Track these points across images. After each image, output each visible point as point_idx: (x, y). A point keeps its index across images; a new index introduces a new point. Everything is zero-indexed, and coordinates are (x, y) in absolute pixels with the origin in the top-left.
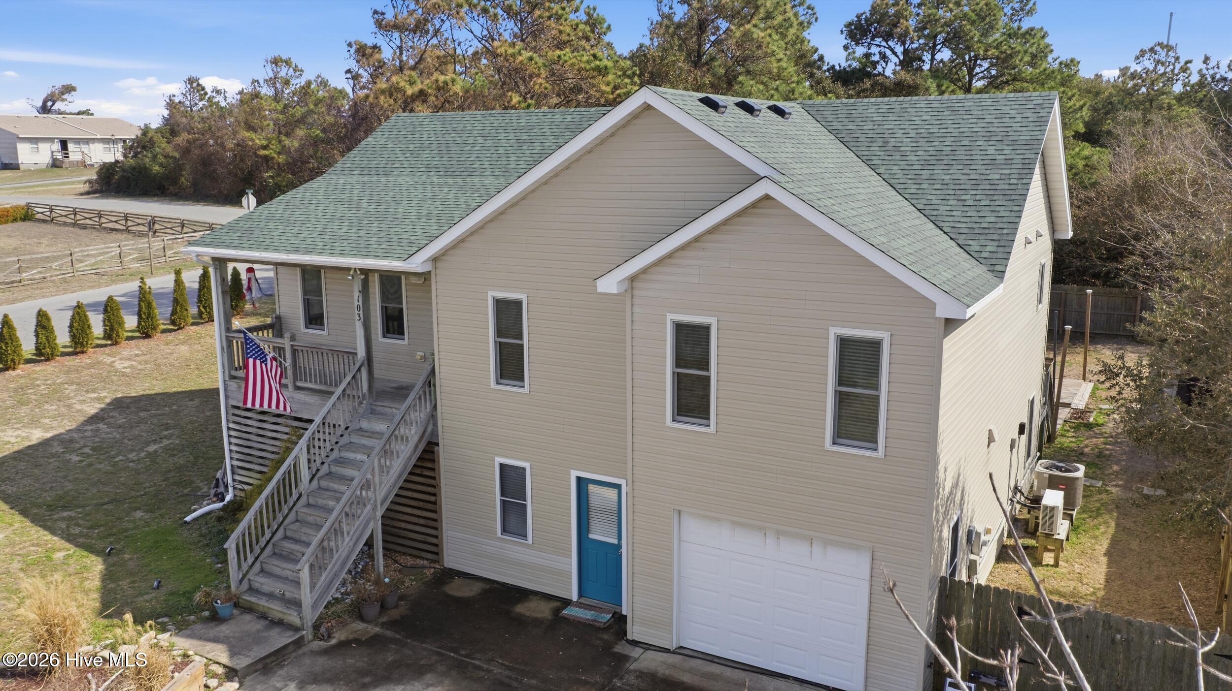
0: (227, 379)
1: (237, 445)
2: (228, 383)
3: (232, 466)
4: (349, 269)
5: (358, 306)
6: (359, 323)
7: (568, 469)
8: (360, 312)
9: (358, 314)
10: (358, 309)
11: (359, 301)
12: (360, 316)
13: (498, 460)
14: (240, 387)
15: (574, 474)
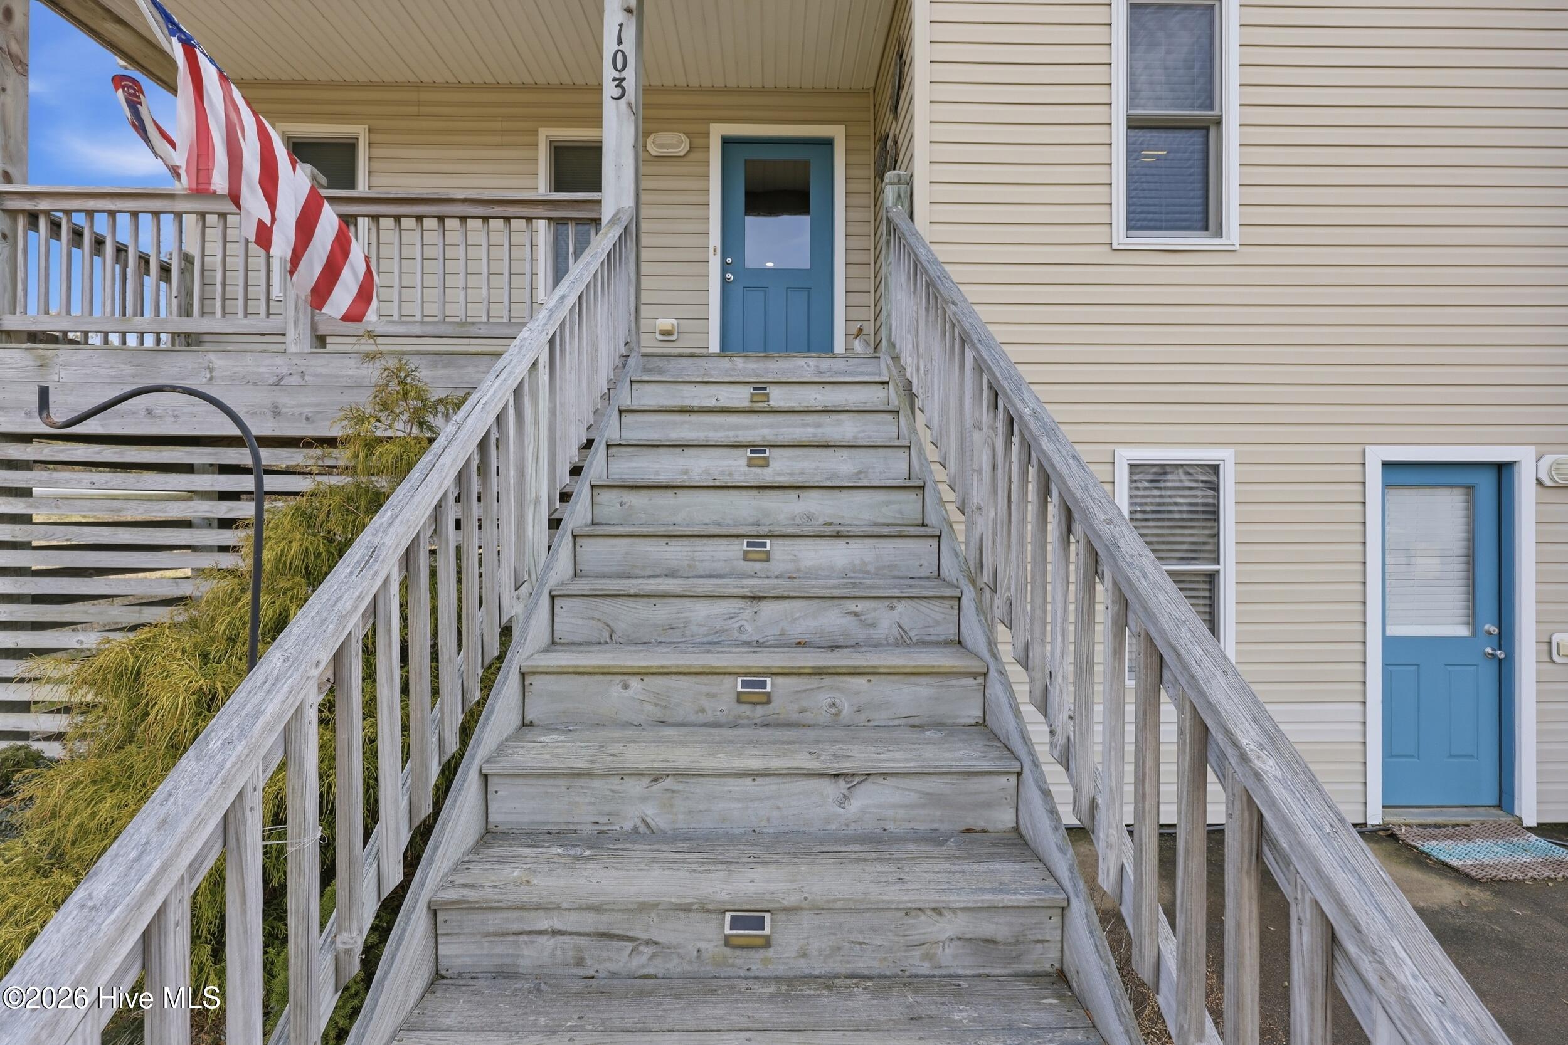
5: (619, 55)
6: (617, 107)
7: (1359, 448)
8: (623, 75)
9: (614, 80)
10: (619, 66)
11: (620, 42)
12: (624, 84)
13: (1127, 455)
14: (43, 364)
15: (1376, 457)
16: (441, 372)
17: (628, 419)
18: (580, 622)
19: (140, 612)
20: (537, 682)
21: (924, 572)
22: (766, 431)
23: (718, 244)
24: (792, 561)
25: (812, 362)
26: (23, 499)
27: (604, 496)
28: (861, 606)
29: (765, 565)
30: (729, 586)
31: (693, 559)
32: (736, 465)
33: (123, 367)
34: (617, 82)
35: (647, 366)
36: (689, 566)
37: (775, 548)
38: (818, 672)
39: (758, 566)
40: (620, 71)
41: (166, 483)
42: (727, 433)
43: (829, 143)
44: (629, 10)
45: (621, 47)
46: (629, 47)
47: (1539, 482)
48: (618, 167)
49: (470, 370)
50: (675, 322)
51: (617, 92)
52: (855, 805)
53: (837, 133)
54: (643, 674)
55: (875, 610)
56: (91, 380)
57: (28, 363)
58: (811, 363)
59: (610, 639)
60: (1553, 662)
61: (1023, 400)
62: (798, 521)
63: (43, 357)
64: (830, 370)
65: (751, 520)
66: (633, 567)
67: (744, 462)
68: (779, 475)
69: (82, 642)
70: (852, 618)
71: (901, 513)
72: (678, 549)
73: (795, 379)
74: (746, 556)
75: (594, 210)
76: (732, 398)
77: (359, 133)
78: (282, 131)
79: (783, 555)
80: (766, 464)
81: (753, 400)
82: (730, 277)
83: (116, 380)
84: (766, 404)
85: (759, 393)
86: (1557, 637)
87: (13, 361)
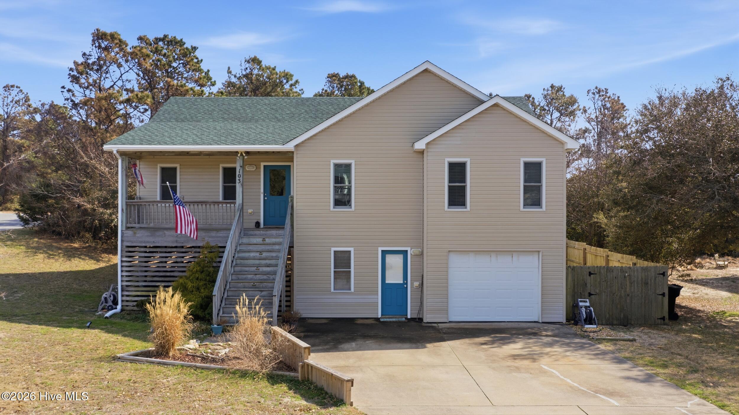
0: (124, 229)
1: (127, 271)
3: (122, 286)
4: (237, 152)
5: (239, 175)
7: (377, 248)
8: (240, 179)
9: (238, 179)
10: (239, 177)
11: (239, 172)
13: (334, 249)
14: (135, 233)
15: (380, 249)
16: (207, 234)
17: (241, 246)
18: (235, 277)
20: (231, 283)
22: (263, 247)
23: (263, 192)
25: (275, 232)
27: (237, 261)
28: (268, 276)
30: (253, 273)
32: (257, 254)
33: (149, 234)
35: (245, 233)
36: (249, 270)
38: (261, 282)
42: (257, 247)
43: (290, 166)
44: (241, 167)
46: (241, 173)
47: (411, 254)
48: (239, 196)
50: (252, 210)
51: (239, 182)
52: (262, 294)
53: (291, 164)
54: (242, 282)
55: (270, 276)
56: (143, 236)
57: (132, 233)
59: (239, 279)
60: (414, 287)
65: (258, 263)
67: (259, 254)
68: (264, 255)
72: (247, 268)
73: (271, 236)
74: (256, 269)
75: (235, 203)
76: (259, 240)
77: (177, 166)
78: (159, 166)
79: (261, 269)
80: (262, 254)
81: (263, 241)
82: (266, 198)
83: (148, 236)
84: (265, 242)
85: (264, 240)
86: (415, 283)
87: (130, 233)
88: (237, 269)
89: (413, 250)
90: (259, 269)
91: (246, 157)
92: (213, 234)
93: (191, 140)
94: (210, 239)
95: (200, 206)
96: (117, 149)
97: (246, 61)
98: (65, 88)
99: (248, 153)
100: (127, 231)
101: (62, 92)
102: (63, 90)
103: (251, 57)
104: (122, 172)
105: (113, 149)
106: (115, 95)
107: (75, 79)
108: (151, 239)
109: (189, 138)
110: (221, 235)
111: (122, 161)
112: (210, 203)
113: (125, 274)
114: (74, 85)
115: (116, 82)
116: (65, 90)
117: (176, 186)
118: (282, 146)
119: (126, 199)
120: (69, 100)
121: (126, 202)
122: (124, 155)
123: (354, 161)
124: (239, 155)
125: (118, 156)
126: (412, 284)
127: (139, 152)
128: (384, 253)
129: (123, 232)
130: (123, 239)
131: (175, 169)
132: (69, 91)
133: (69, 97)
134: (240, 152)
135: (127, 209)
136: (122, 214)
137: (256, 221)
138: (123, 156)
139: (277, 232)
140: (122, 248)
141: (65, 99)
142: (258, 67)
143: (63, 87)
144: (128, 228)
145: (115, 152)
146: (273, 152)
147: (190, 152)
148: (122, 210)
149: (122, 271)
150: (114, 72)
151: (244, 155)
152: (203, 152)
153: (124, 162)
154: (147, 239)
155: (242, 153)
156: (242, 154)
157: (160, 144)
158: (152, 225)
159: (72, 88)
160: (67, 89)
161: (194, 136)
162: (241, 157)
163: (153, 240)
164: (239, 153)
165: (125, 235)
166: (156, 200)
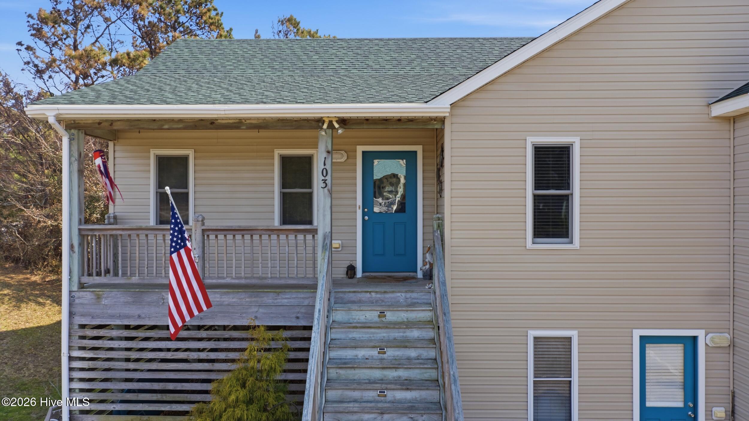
0: (75, 288)
1: (82, 380)
2: (77, 295)
3: (71, 412)
4: (320, 121)
5: (325, 170)
6: (324, 191)
7: (630, 330)
8: (326, 178)
9: (323, 180)
10: (325, 174)
11: (325, 165)
12: (327, 182)
13: (533, 333)
14: (99, 297)
15: (637, 334)
18: (331, 420)
19: (137, 396)
21: (435, 401)
22: (385, 335)
23: (361, 204)
24: (393, 397)
26: (92, 351)
27: (331, 370)
28: (413, 416)
29: (384, 398)
31: (362, 396)
32: (374, 354)
33: (129, 298)
34: (323, 181)
35: (337, 296)
36: (361, 398)
37: (388, 393)
39: (382, 398)
40: (325, 177)
41: (148, 345)
42: (370, 335)
43: (415, 152)
44: (329, 152)
45: (325, 167)
46: (329, 166)
47: (706, 344)
48: (324, 215)
49: (265, 299)
50: (340, 242)
51: (324, 185)
53: (419, 149)
55: (417, 417)
56: (117, 304)
57: (92, 297)
58: (403, 295)
60: (713, 419)
61: (452, 368)
62: (396, 379)
63: (98, 295)
64: (411, 297)
65: (380, 378)
66: (343, 399)
67: (377, 352)
68: (389, 357)
69: (115, 408)
70: (410, 419)
71: (430, 376)
72: (357, 393)
73: (395, 306)
74: (379, 396)
75: (314, 232)
76: (372, 315)
77: (190, 153)
78: (154, 153)
79: (390, 395)
80: (385, 353)
81: (379, 316)
82: (366, 218)
83: (126, 303)
84: (384, 319)
85: (382, 314)
86: (714, 409)
87: (87, 296)
88: (332, 394)
89: (710, 335)
90: (385, 396)
91: (340, 131)
92: (268, 299)
93: (219, 96)
94: (261, 310)
95: (239, 237)
96: (57, 112)
97: (279, 21)
98: (22, 45)
99: (343, 122)
100: (82, 294)
101: (18, 50)
102: (19, 47)
103: (285, 17)
104: (70, 164)
105: (48, 113)
106: (94, 52)
107: (38, 33)
108: (134, 310)
109: (213, 93)
110: (286, 301)
111: (71, 140)
112: (260, 232)
113: (77, 385)
114: (37, 40)
115: (98, 38)
116: (23, 48)
117: (187, 194)
118: (425, 105)
119: (80, 223)
120: (31, 65)
121: (79, 229)
122: (75, 128)
123: (579, 138)
124: (325, 126)
125: (60, 129)
126: (709, 412)
127: (106, 121)
128: (645, 340)
129: (73, 294)
130: (74, 310)
131: (184, 160)
132: (28, 48)
133: (29, 60)
134: (327, 120)
135: (81, 244)
136: (71, 256)
137: (347, 263)
138: (73, 131)
139: (408, 295)
140: (70, 329)
141: (25, 63)
142: (295, 30)
143: (20, 44)
144: (82, 286)
145: (52, 120)
146: (399, 120)
147: (217, 120)
148: (72, 247)
149: (71, 380)
150: (98, 26)
151: (337, 126)
152: (246, 119)
153: (75, 143)
154: (127, 310)
155: (331, 122)
156: (331, 125)
157: (152, 103)
158: (135, 279)
159: (32, 45)
160: (25, 46)
161: (223, 91)
162: (328, 131)
163: (138, 312)
164: (323, 122)
165: (77, 301)
166: (144, 225)
